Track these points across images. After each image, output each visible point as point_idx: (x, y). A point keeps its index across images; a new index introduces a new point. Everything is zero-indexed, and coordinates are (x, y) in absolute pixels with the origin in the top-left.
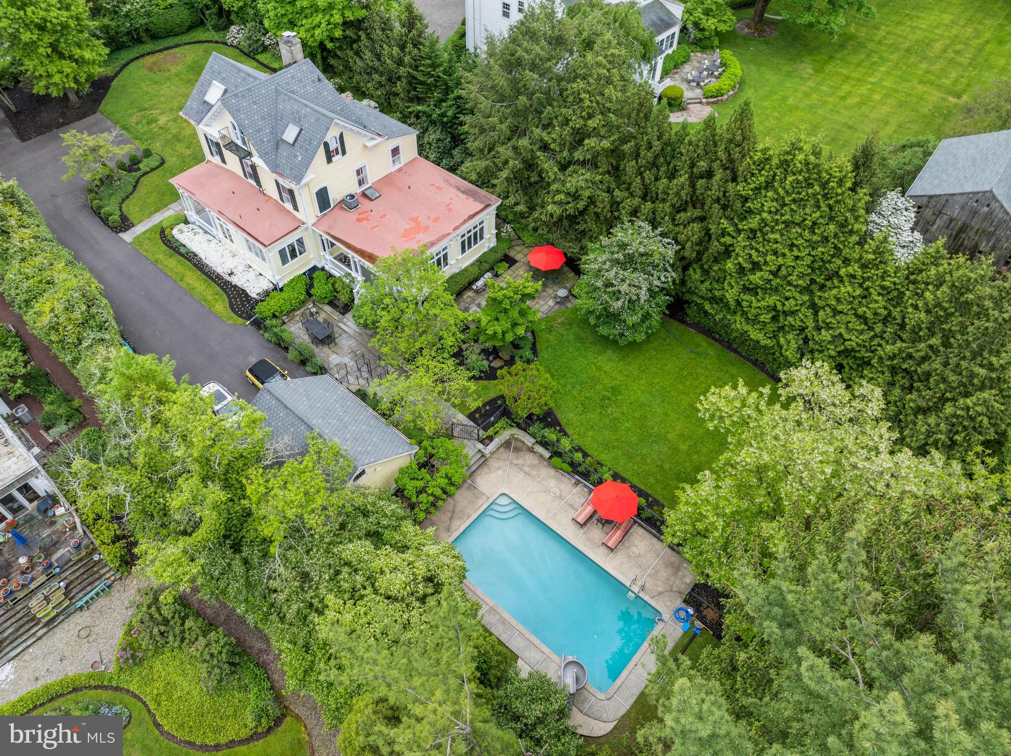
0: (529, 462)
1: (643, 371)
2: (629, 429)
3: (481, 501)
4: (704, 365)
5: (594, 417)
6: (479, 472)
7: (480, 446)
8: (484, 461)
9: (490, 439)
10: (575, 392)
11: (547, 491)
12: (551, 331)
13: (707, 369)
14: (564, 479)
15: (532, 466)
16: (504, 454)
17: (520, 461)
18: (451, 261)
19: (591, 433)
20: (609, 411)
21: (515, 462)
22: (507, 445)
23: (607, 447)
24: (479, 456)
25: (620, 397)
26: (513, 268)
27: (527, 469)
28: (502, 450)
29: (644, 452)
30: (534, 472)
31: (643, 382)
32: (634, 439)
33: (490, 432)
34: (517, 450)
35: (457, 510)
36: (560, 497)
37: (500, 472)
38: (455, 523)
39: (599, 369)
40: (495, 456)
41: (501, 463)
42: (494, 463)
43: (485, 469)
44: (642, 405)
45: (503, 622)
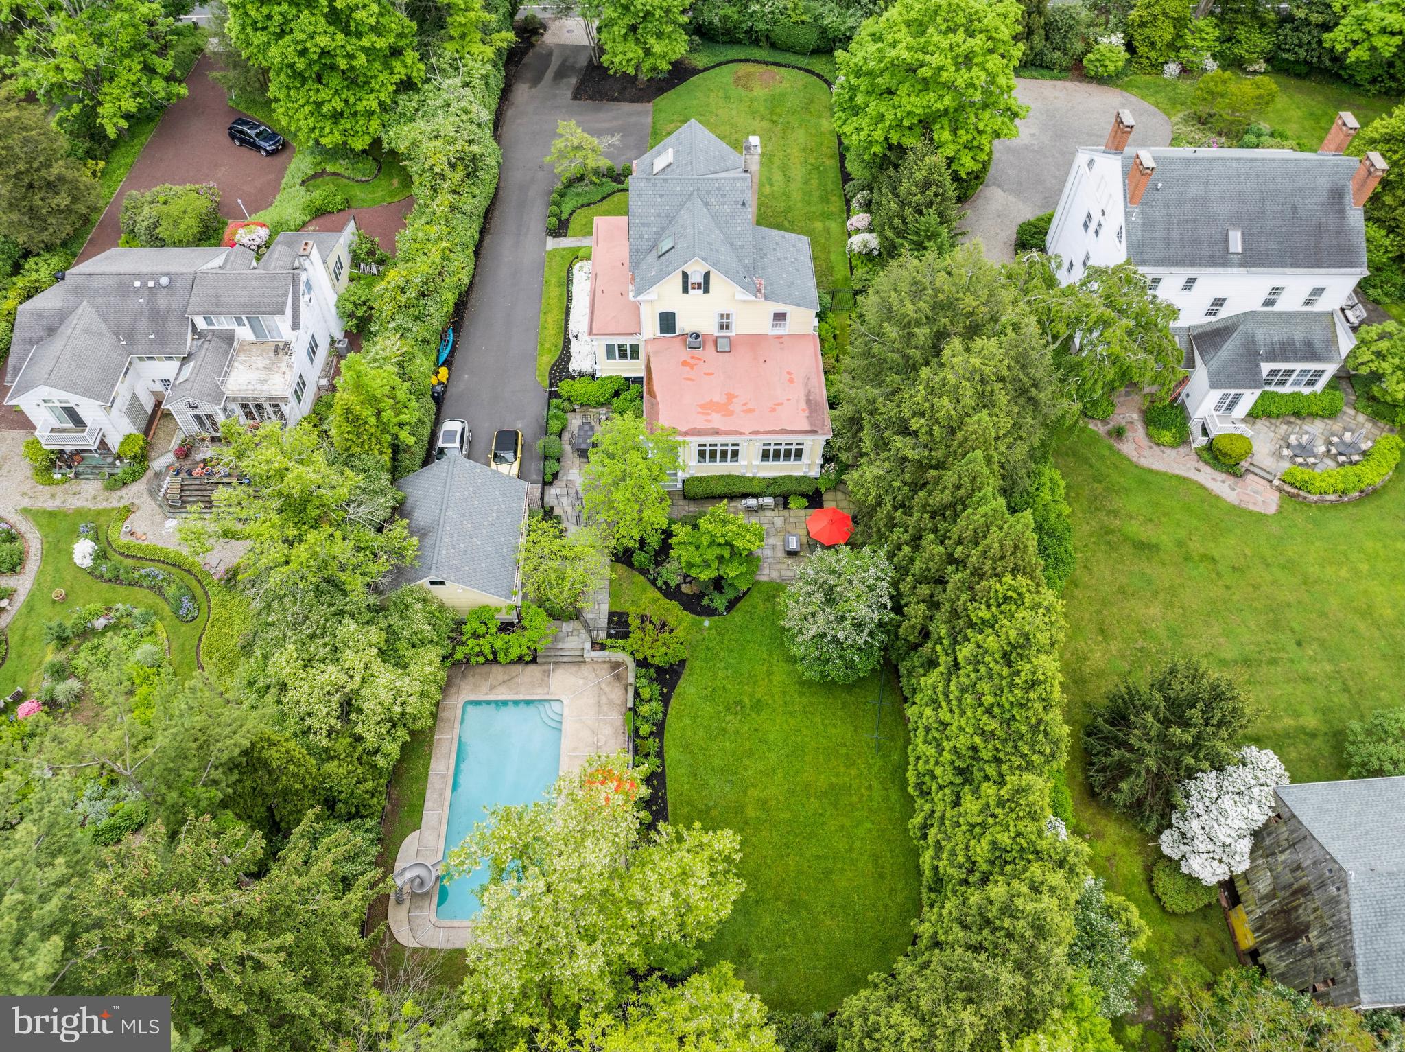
0: (613, 696)
1: (805, 713)
2: (723, 749)
3: (539, 690)
4: (872, 762)
5: (708, 709)
6: (567, 666)
7: (588, 645)
8: (579, 661)
9: (603, 647)
10: (720, 674)
11: (594, 733)
12: (768, 600)
13: (870, 767)
14: (621, 737)
15: (610, 702)
16: (604, 670)
17: (607, 689)
18: (742, 460)
19: (688, 721)
20: (728, 718)
21: (603, 686)
22: (616, 665)
23: (687, 747)
24: (579, 653)
25: (754, 715)
26: (810, 511)
27: (604, 699)
28: (606, 666)
29: (712, 781)
30: (605, 708)
31: (792, 721)
32: (717, 762)
33: (609, 642)
34: (618, 677)
35: (516, 680)
36: (599, 748)
37: (581, 682)
38: (503, 689)
39: (770, 673)
40: (596, 666)
41: (591, 676)
42: (586, 671)
43: (574, 668)
44: (763, 741)
45: (442, 794)
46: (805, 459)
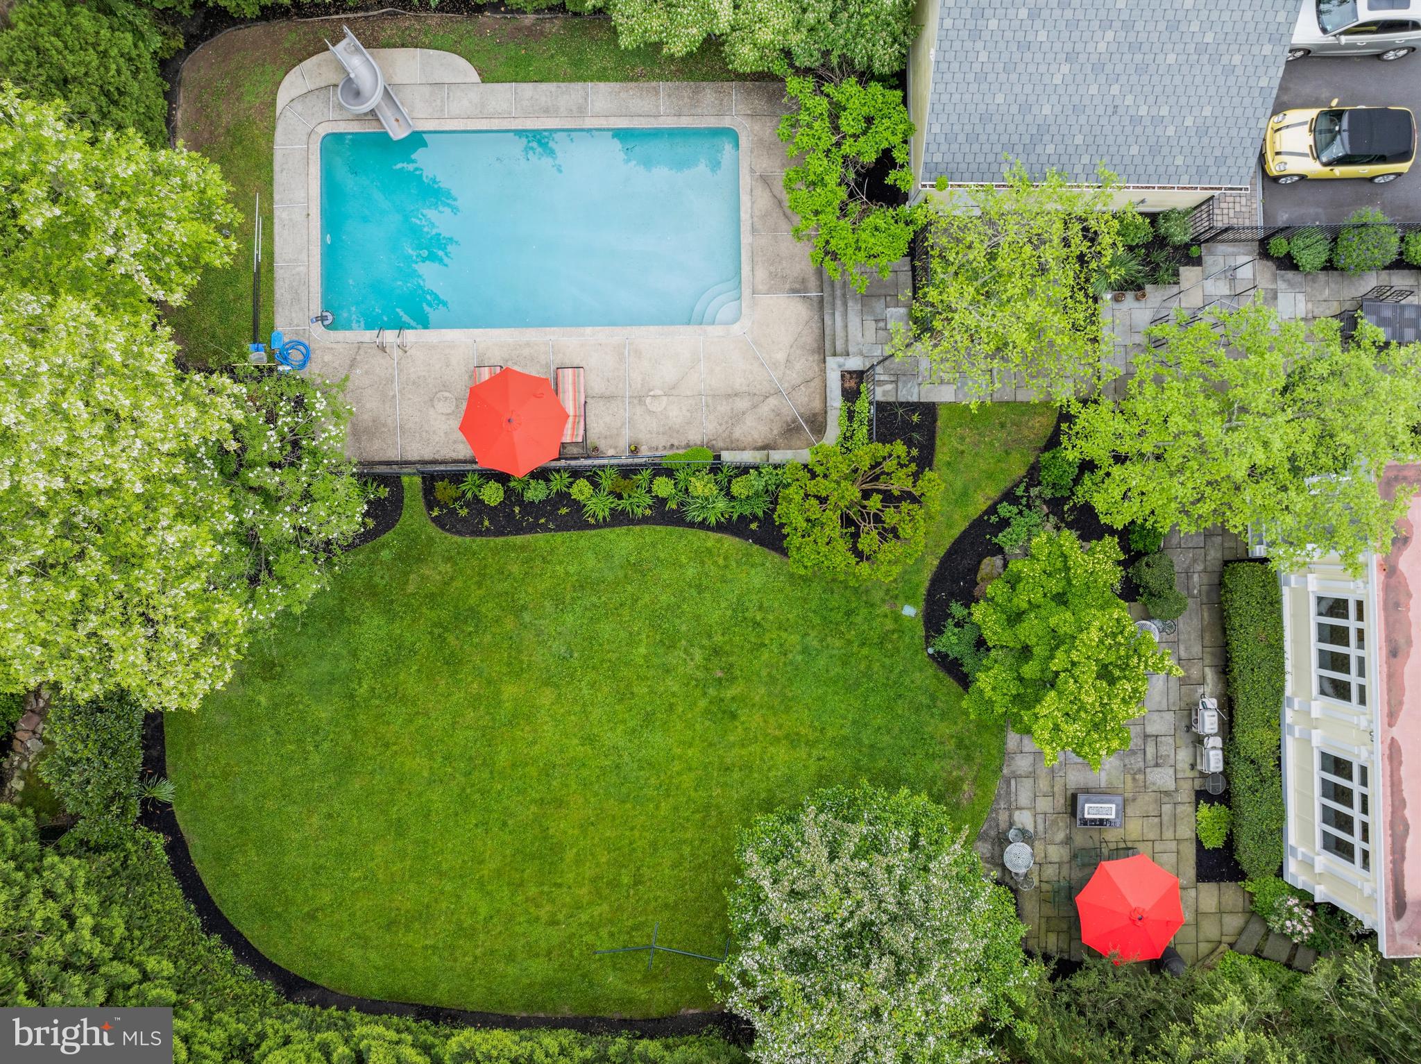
0: (750, 421)
1: (707, 807)
2: (632, 641)
3: (761, 274)
4: (604, 932)
5: (715, 614)
6: (815, 325)
7: (855, 363)
8: (823, 348)
9: (851, 395)
10: (794, 638)
11: (671, 390)
12: (960, 744)
13: (593, 927)
14: (662, 441)
15: (737, 417)
16: (805, 400)
17: (765, 409)
18: (1322, 706)
19: (691, 572)
20: (698, 655)
21: (773, 402)
22: (817, 424)
23: (637, 567)
24: (840, 346)
25: (703, 703)
26: (1190, 852)
27: (742, 404)
28: (817, 405)
29: (569, 619)
30: (723, 408)
31: (688, 780)
32: (606, 629)
33: (863, 407)
34: (791, 430)
35: (784, 225)
36: (641, 399)
37: (780, 356)
38: (764, 200)
39: (793, 740)
40: (817, 383)
41: (794, 376)
42: (804, 365)
43: (809, 339)
44: (648, 719)
45: (547, 111)
46: (1325, 861)
